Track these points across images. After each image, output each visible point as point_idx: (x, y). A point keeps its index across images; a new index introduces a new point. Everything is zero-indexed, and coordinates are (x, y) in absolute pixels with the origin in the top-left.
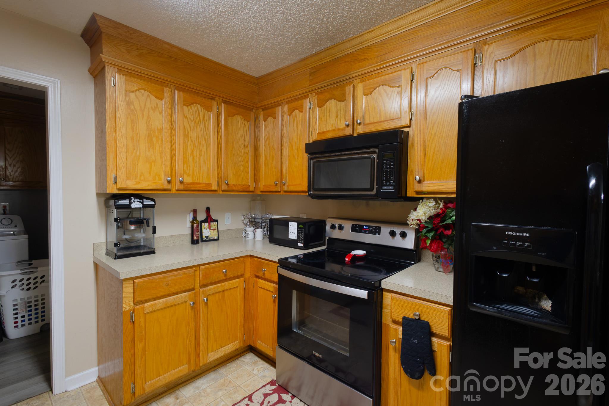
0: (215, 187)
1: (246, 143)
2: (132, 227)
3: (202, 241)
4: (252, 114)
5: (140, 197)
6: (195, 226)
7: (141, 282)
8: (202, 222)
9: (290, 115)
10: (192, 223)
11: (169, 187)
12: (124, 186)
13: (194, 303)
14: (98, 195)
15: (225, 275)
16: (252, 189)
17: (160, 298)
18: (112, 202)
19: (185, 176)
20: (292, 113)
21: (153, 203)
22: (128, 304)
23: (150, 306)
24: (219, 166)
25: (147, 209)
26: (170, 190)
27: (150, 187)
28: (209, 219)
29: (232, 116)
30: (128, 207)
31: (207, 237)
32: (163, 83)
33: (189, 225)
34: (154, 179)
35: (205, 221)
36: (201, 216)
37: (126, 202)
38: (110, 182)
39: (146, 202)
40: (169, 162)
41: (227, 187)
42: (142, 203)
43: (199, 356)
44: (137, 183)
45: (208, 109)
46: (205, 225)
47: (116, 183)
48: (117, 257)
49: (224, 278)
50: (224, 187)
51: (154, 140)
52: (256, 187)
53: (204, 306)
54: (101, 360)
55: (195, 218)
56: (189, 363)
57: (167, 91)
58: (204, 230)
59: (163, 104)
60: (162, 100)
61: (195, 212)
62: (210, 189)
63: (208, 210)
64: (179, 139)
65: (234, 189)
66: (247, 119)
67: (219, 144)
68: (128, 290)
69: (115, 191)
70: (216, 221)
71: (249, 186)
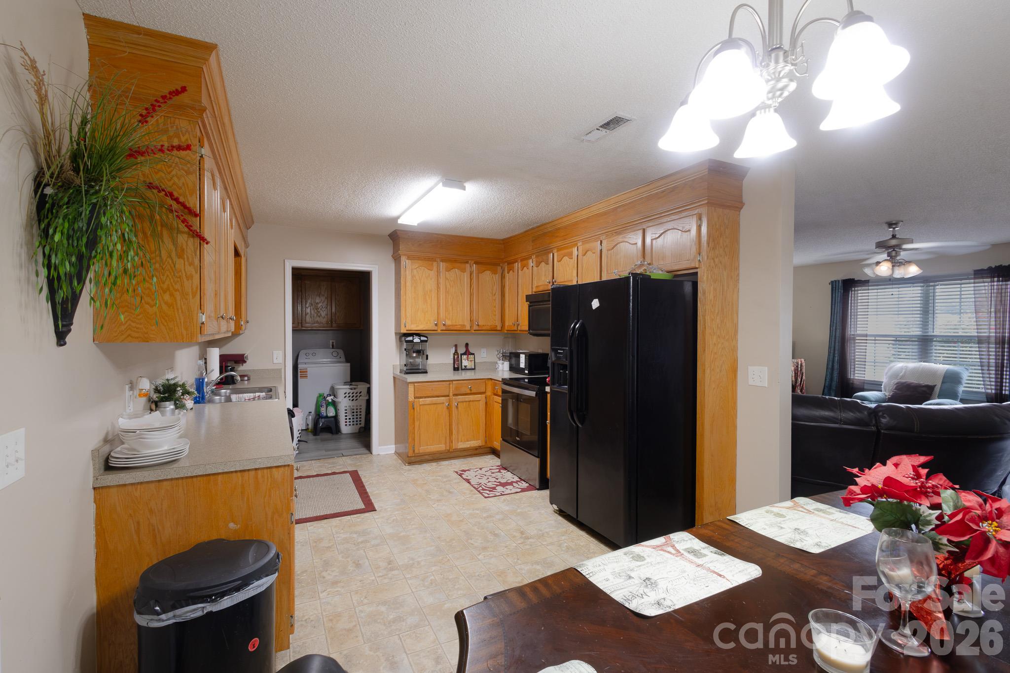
0: (468, 328)
1: (494, 293)
2: (414, 355)
3: (462, 369)
4: (499, 268)
5: (419, 335)
6: (456, 356)
7: (419, 385)
8: (461, 355)
9: (522, 270)
10: (454, 354)
11: (436, 328)
12: (410, 329)
13: (448, 405)
14: (396, 333)
15: (471, 390)
16: (499, 328)
17: (428, 397)
18: (403, 338)
19: (447, 320)
20: (523, 269)
21: (426, 339)
22: (411, 398)
23: (423, 401)
24: (471, 312)
25: (423, 343)
26: (437, 330)
27: (424, 329)
28: (467, 353)
29: (481, 273)
30: (412, 341)
31: (465, 366)
32: (432, 260)
33: (452, 357)
34: (427, 323)
35: (464, 354)
36: (461, 350)
37: (410, 338)
38: (403, 326)
39: (423, 338)
40: (436, 311)
41: (477, 326)
42: (420, 339)
43: (452, 442)
44: (417, 326)
45: (463, 270)
46: (465, 357)
47: (405, 327)
48: (407, 373)
49: (469, 392)
50: (475, 327)
51: (427, 297)
52: (503, 326)
53: (455, 409)
54: (397, 442)
55: (456, 352)
56: (446, 443)
57: (435, 264)
58: (463, 361)
59: (433, 273)
60: (431, 270)
61: (456, 346)
62: (464, 329)
63: (467, 345)
64: (442, 296)
65: (484, 328)
66: (495, 272)
67: (471, 295)
68: (411, 389)
69: (405, 332)
70: (473, 354)
71: (497, 326)
